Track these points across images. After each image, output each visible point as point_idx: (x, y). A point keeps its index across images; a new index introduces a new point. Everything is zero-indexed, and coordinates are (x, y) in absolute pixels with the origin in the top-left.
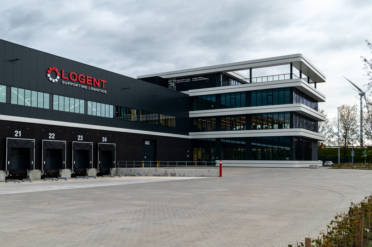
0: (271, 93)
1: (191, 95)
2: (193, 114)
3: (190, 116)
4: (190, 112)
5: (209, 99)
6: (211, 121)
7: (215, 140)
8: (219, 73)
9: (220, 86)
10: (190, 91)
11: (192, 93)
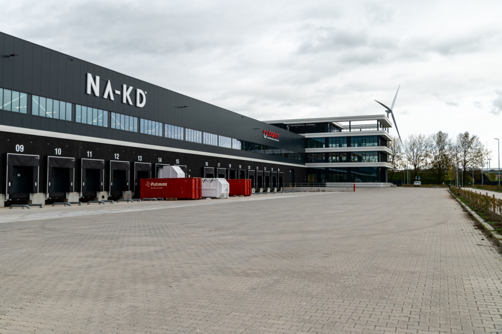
0: (365, 139)
1: (306, 137)
2: (308, 150)
3: (306, 152)
4: (306, 149)
5: (319, 141)
6: (322, 155)
7: (324, 169)
8: (327, 123)
9: (328, 132)
10: (306, 134)
11: (307, 135)
